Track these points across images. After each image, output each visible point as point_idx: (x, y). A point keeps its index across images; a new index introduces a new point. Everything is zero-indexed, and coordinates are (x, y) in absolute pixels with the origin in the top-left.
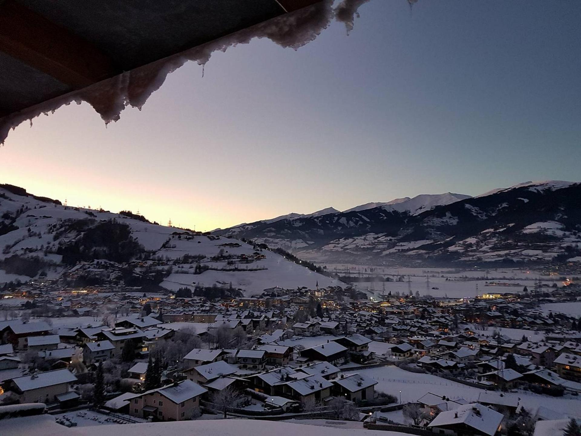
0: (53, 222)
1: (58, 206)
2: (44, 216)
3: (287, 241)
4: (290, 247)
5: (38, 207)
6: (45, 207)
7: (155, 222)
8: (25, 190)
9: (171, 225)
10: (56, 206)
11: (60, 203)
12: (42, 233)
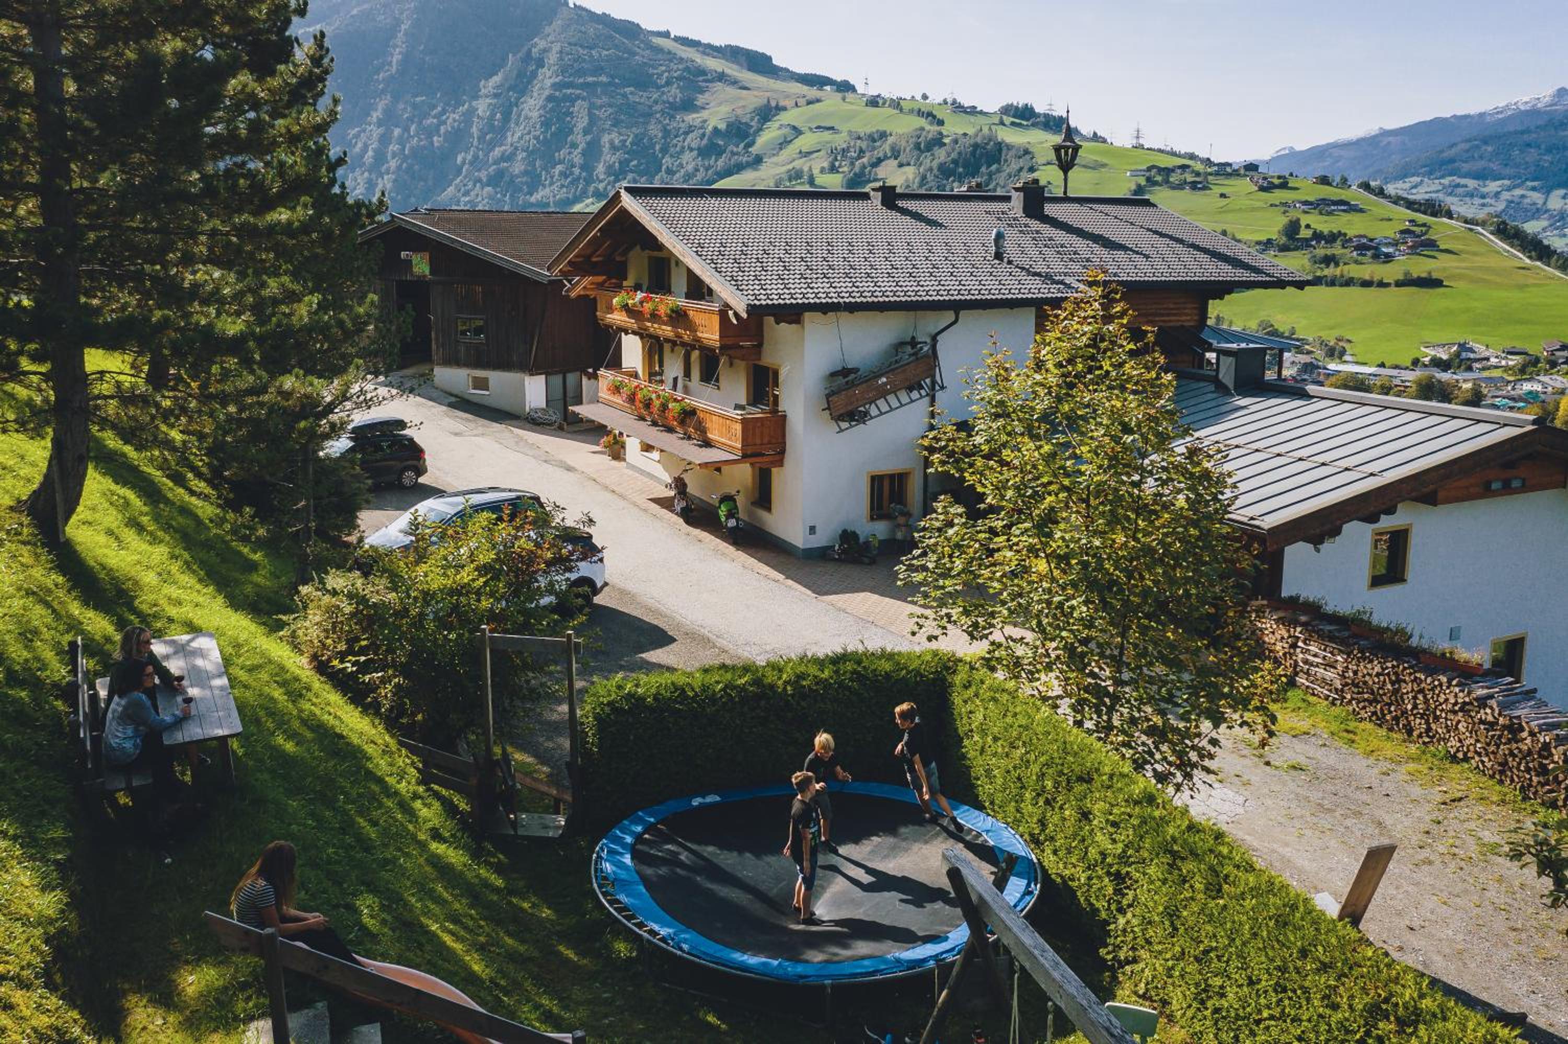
0: (840, 141)
1: (850, 96)
2: (818, 127)
3: (1534, 189)
4: (1536, 212)
5: (802, 101)
6: (818, 101)
7: (1095, 134)
8: (769, 59)
9: (1141, 141)
10: (844, 99)
11: (853, 89)
12: (816, 172)
